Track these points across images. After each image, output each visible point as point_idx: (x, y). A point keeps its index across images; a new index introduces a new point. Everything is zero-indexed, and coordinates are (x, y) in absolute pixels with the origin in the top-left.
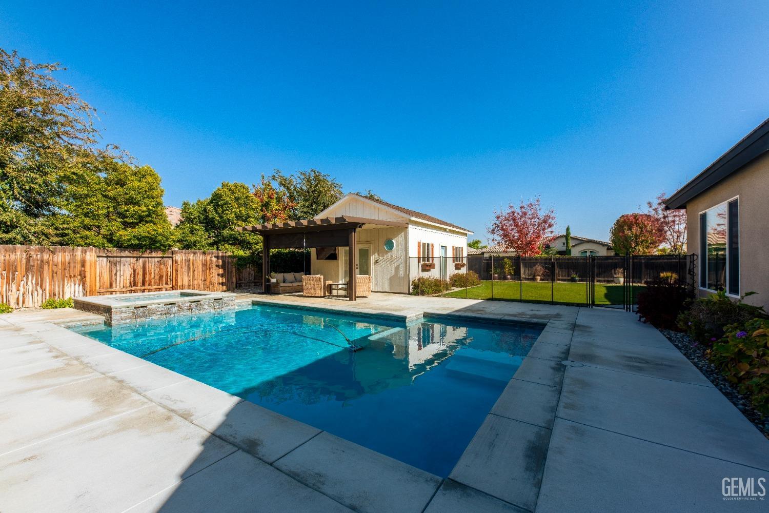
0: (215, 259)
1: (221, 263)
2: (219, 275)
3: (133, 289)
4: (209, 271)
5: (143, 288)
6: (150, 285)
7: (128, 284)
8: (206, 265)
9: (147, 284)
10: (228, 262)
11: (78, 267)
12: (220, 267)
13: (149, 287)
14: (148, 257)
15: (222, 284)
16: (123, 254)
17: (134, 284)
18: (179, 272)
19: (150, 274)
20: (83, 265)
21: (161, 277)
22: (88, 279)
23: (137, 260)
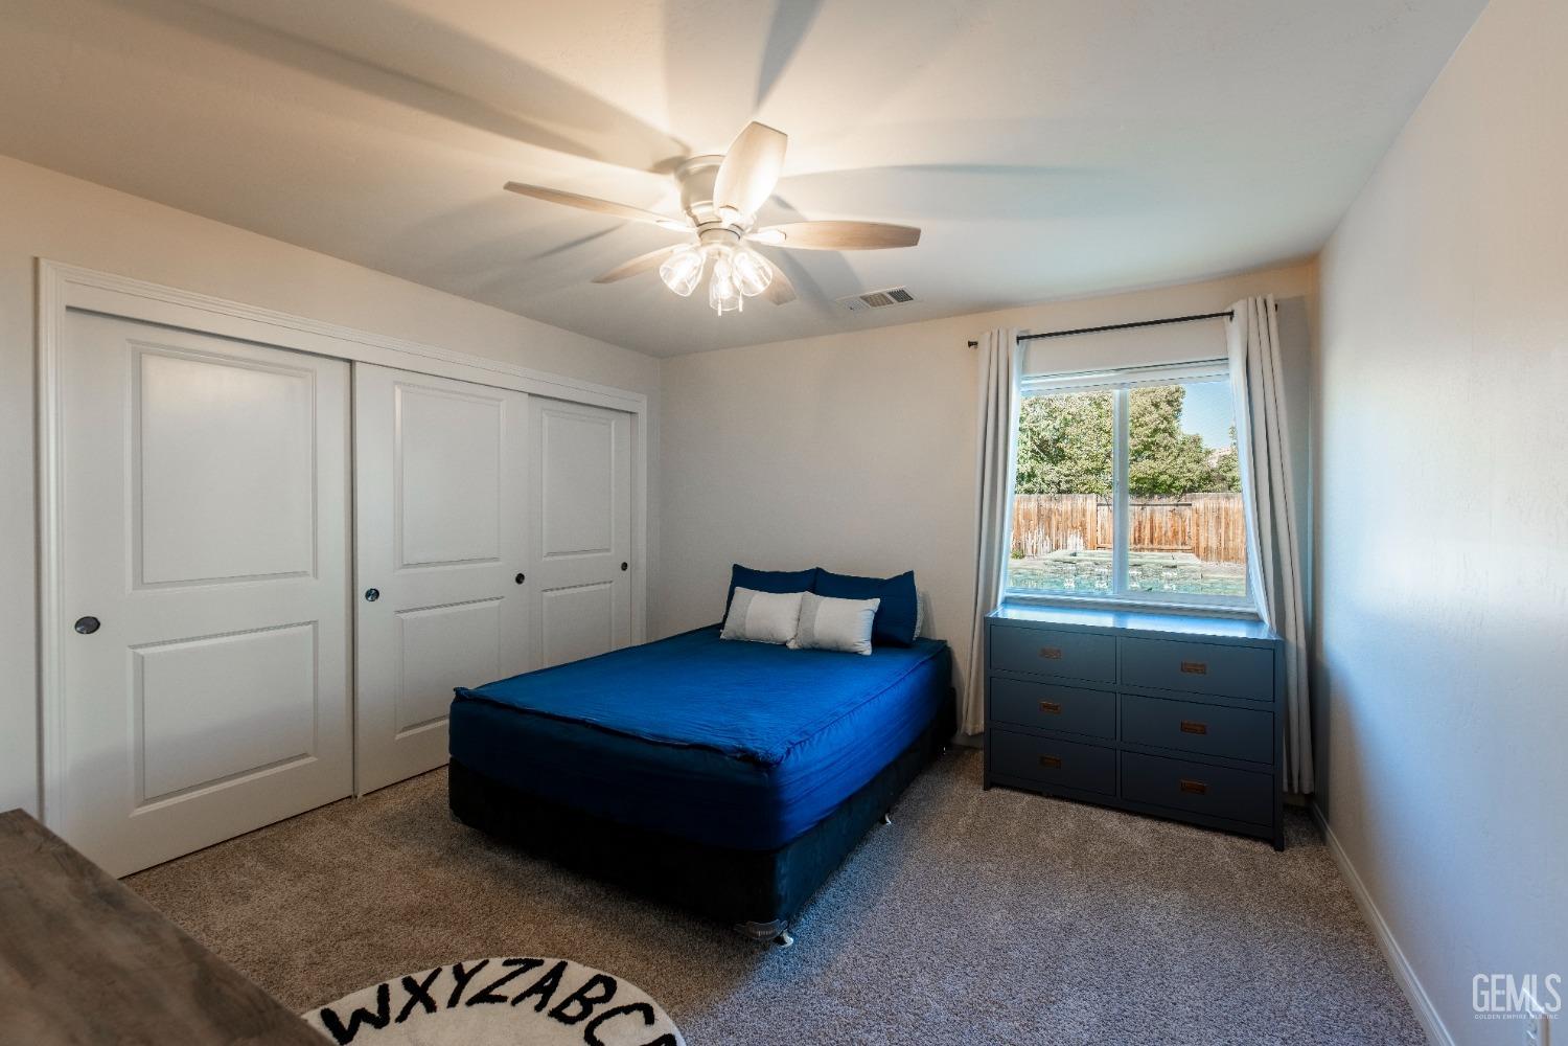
3: (1138, 547)
5: (1151, 546)
11: (1080, 515)
14: (1157, 505)
17: (1139, 540)
18: (1202, 528)
19: (1161, 528)
20: (1084, 515)
21: (1175, 533)
22: (1088, 531)
23: (1143, 509)
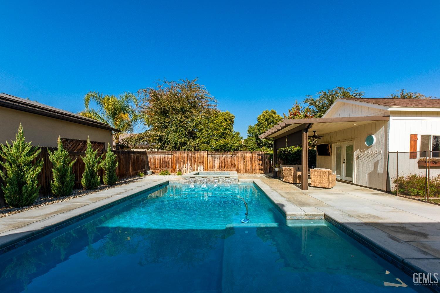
0: (256, 155)
1: (260, 158)
2: (259, 164)
3: (220, 169)
4: (254, 162)
5: (225, 169)
6: (227, 168)
7: (219, 167)
8: (252, 159)
9: (226, 167)
10: (265, 157)
11: (202, 159)
12: (260, 160)
13: (227, 169)
14: (226, 155)
15: (261, 170)
16: (217, 154)
17: (221, 167)
18: (239, 162)
21: (232, 164)
22: (204, 164)
23: (222, 156)
